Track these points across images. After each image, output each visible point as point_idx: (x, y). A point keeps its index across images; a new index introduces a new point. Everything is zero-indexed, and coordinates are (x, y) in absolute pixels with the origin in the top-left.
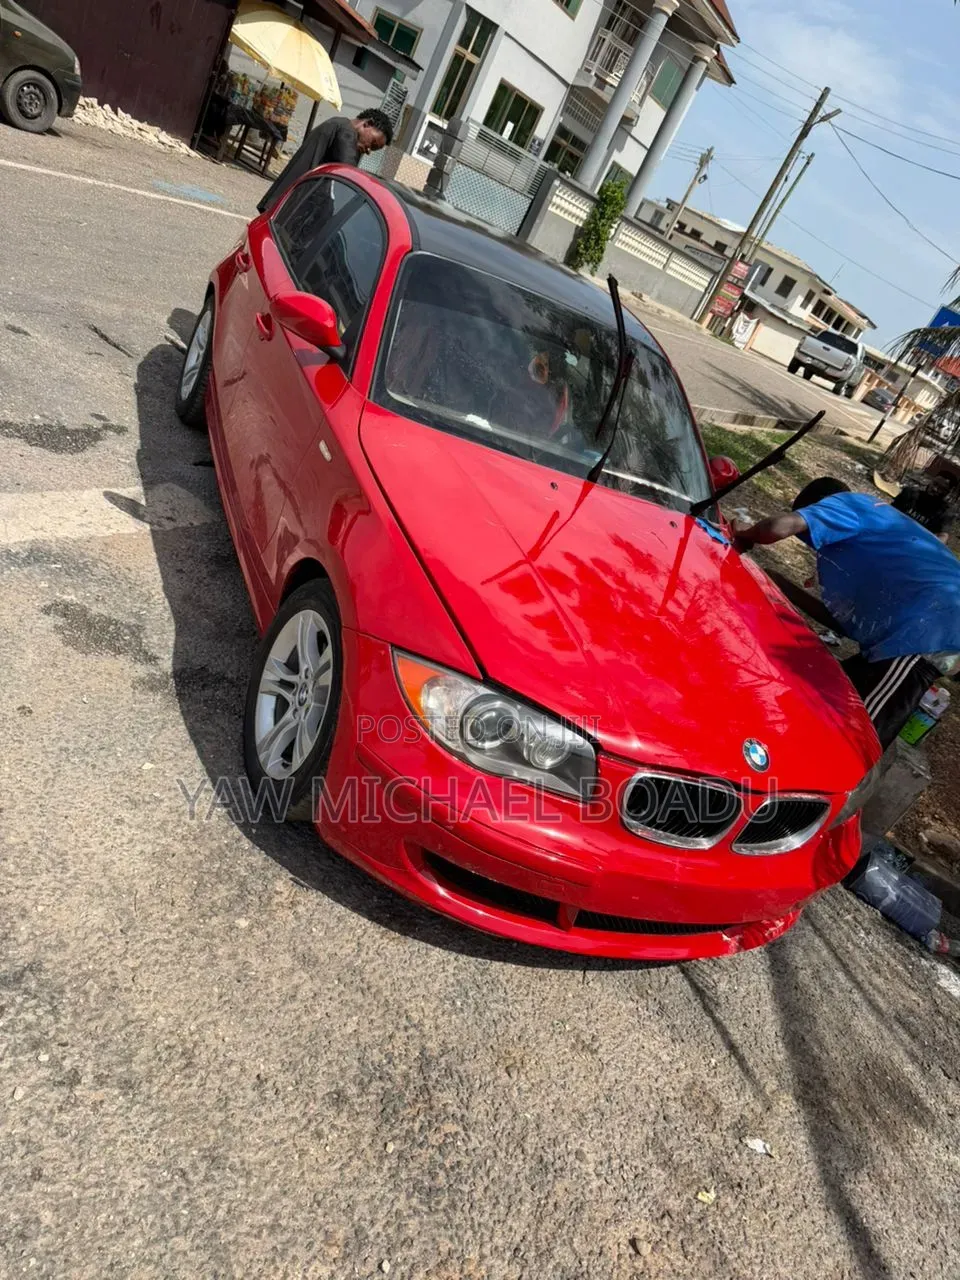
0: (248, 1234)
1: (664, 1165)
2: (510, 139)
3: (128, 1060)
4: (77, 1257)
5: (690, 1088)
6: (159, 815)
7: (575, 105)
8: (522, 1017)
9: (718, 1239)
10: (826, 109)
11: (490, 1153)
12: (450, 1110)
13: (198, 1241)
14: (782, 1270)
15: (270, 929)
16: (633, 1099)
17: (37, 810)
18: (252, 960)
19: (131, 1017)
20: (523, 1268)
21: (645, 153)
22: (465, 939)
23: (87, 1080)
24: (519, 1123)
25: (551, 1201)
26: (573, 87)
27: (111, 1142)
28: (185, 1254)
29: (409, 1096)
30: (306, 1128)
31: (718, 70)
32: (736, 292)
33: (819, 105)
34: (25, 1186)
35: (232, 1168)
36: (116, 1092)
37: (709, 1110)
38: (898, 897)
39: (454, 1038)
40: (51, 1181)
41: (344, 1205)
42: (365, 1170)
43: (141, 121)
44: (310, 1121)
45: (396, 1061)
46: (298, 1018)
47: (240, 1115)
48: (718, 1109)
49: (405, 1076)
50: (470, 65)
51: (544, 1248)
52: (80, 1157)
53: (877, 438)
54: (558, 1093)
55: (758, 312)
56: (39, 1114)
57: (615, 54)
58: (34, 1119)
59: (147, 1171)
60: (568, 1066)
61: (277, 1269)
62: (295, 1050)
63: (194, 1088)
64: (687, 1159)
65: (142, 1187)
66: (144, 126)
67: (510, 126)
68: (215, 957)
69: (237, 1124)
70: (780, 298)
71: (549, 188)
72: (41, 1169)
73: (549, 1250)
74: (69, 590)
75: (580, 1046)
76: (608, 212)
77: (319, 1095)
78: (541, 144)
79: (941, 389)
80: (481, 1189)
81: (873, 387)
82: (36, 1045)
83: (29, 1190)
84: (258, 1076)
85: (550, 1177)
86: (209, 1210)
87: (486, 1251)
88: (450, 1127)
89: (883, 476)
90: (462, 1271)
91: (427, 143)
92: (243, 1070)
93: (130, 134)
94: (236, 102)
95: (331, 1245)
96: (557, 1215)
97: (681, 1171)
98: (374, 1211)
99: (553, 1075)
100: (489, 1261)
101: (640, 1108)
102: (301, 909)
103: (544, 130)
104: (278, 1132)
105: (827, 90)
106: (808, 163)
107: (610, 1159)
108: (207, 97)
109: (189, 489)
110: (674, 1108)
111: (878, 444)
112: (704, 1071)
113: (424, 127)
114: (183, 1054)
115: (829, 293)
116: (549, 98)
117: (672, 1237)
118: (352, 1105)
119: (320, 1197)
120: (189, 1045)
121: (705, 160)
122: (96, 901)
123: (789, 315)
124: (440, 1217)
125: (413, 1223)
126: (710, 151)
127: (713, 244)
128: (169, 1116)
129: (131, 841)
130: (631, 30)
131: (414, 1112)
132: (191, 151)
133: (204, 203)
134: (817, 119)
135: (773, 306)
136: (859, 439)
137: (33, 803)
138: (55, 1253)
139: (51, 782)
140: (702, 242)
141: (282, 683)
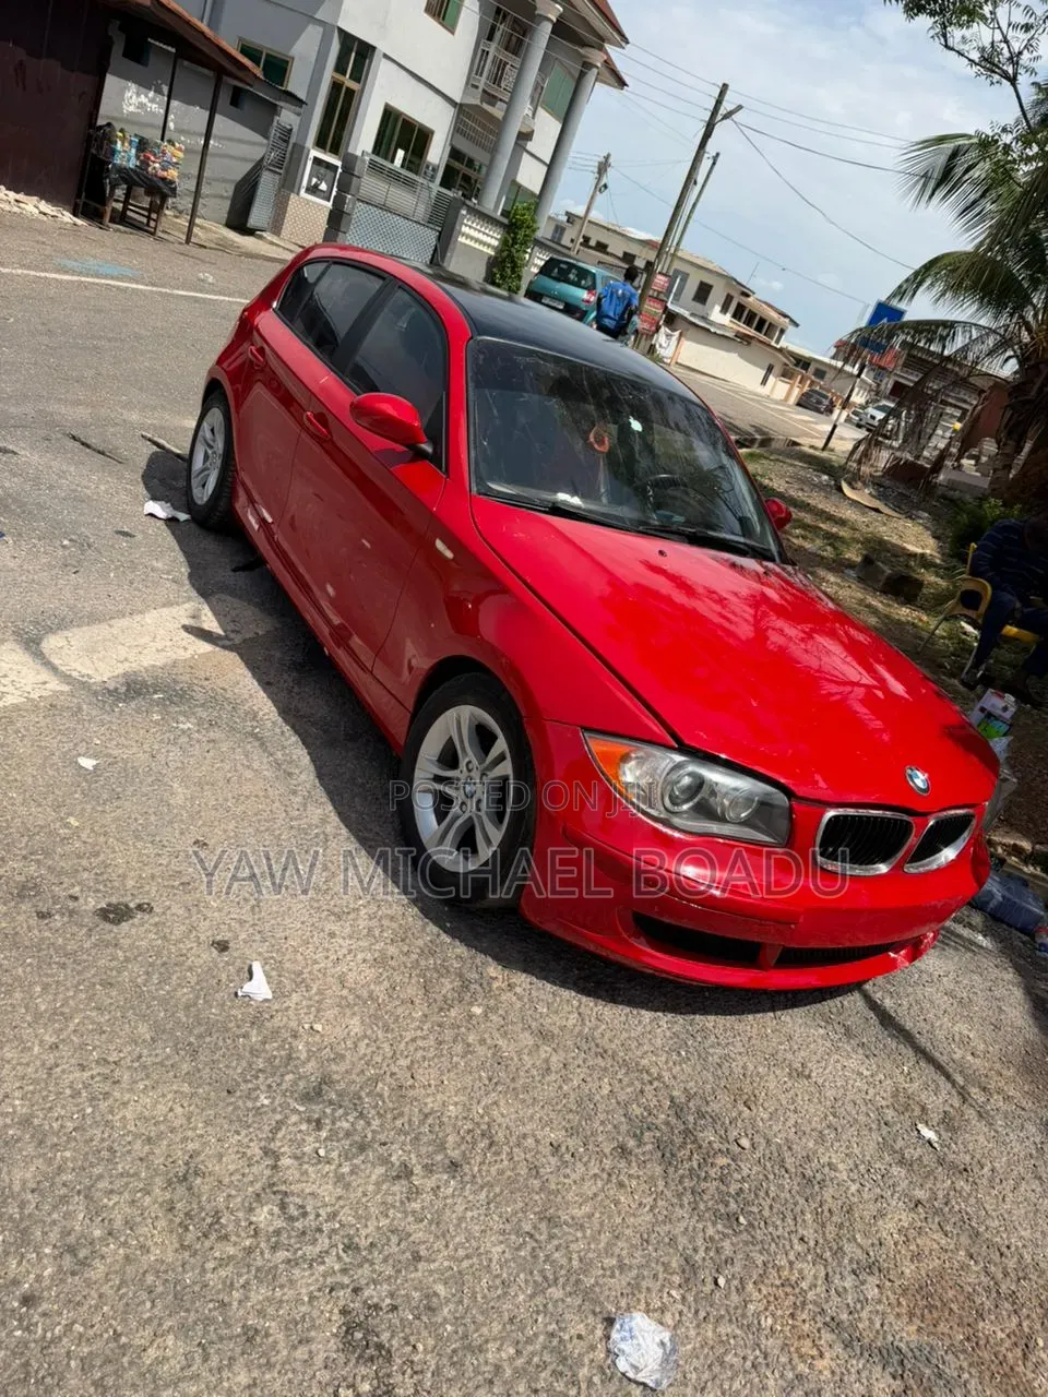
0: (604, 1276)
1: (901, 1162)
2: (402, 166)
3: (442, 1147)
4: (481, 1318)
5: (895, 1095)
6: (362, 924)
7: (466, 125)
8: (739, 1057)
9: (966, 1217)
10: (726, 106)
11: (761, 1177)
12: (716, 1146)
13: (568, 1289)
14: (1023, 1233)
15: (501, 1012)
16: (854, 1112)
17: (258, 937)
18: (500, 1043)
19: (426, 1111)
20: (825, 1267)
21: (545, 169)
22: (665, 996)
23: (418, 1170)
24: (773, 1148)
25: (826, 1208)
26: (461, 105)
27: (461, 1219)
28: (563, 1301)
29: (678, 1140)
30: (609, 1181)
31: (607, 74)
32: (659, 306)
33: (719, 102)
34: (412, 1268)
35: (566, 1223)
36: (445, 1177)
37: (917, 1112)
38: (1003, 897)
39: (692, 1084)
40: (429, 1261)
41: (667, 1240)
42: (670, 1208)
43: (17, 192)
44: (610, 1175)
45: (655, 1112)
46: (560, 1087)
47: (553, 1179)
48: (923, 1109)
49: (667, 1123)
50: (350, 93)
51: (835, 1247)
52: (444, 1236)
53: (831, 445)
54: (793, 1118)
55: (678, 322)
56: (394, 1207)
57: (501, 66)
58: (392, 1211)
59: (501, 1238)
60: (792, 1092)
61: (639, 1300)
62: (571, 1116)
63: (506, 1162)
64: (916, 1156)
65: (504, 1252)
66: (21, 197)
67: (400, 153)
68: (469, 1045)
69: (553, 1187)
70: (699, 305)
71: (456, 218)
72: (418, 1252)
73: (841, 1248)
74: (182, 719)
75: (795, 1074)
76: (520, 236)
77: (607, 1151)
78: (435, 170)
79: (870, 381)
80: (767, 1208)
81: (806, 389)
82: (362, 1148)
83: (417, 1270)
84: (551, 1144)
85: (817, 1187)
86: (564, 1261)
87: (792, 1257)
88: (722, 1161)
89: (850, 484)
90: (780, 1277)
91: (314, 180)
92: (537, 1141)
93: (7, 208)
94: (118, 161)
95: (671, 1274)
96: (834, 1219)
97: (915, 1167)
98: (692, 1240)
99: (784, 1102)
100: (798, 1265)
101: (862, 1118)
102: (518, 990)
103: (436, 154)
104: (590, 1188)
105: (725, 86)
106: (714, 164)
107: (856, 1166)
108: (85, 158)
109: (240, 598)
110: (890, 1114)
111: (832, 450)
112: (901, 1079)
113: (310, 163)
114: (483, 1135)
115: (748, 296)
116: (437, 119)
117: (930, 1220)
118: (636, 1156)
119: (645, 1236)
120: (484, 1127)
121: (603, 167)
122: (347, 1011)
123: (712, 323)
124: (745, 1237)
125: (726, 1244)
126: (607, 158)
127: (621, 255)
128: (498, 1190)
129: (350, 951)
130: (514, 39)
131: (688, 1153)
132: (75, 219)
133: (117, 279)
134: (719, 117)
135: (692, 315)
136: (812, 447)
137: (251, 930)
138: (463, 1318)
139: (257, 909)
140: (608, 254)
141: (438, 779)
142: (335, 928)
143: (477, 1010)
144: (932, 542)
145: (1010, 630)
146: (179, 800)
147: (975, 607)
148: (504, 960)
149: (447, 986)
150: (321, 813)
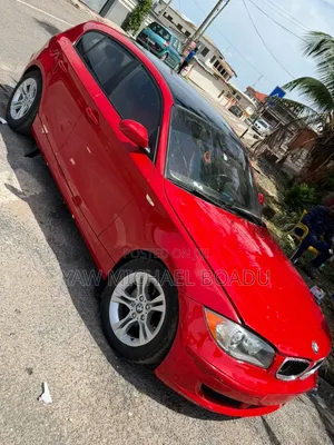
6: (85, 363)
15: (139, 415)
17: (44, 367)
18: (140, 431)
53: (244, 136)
68: (128, 432)
70: (202, 57)
74: (7, 238)
81: (234, 104)
115: (222, 59)
122: (82, 411)
123: (205, 65)
127: (177, 25)
129: (81, 378)
135: (200, 60)
137: (41, 363)
139: (43, 351)
140: (172, 23)
141: (122, 298)
142: (74, 364)
143: (130, 414)
144: (275, 190)
145: (311, 248)
146: (7, 285)
147: (301, 235)
148: (139, 388)
149: (119, 399)
150: (65, 299)
